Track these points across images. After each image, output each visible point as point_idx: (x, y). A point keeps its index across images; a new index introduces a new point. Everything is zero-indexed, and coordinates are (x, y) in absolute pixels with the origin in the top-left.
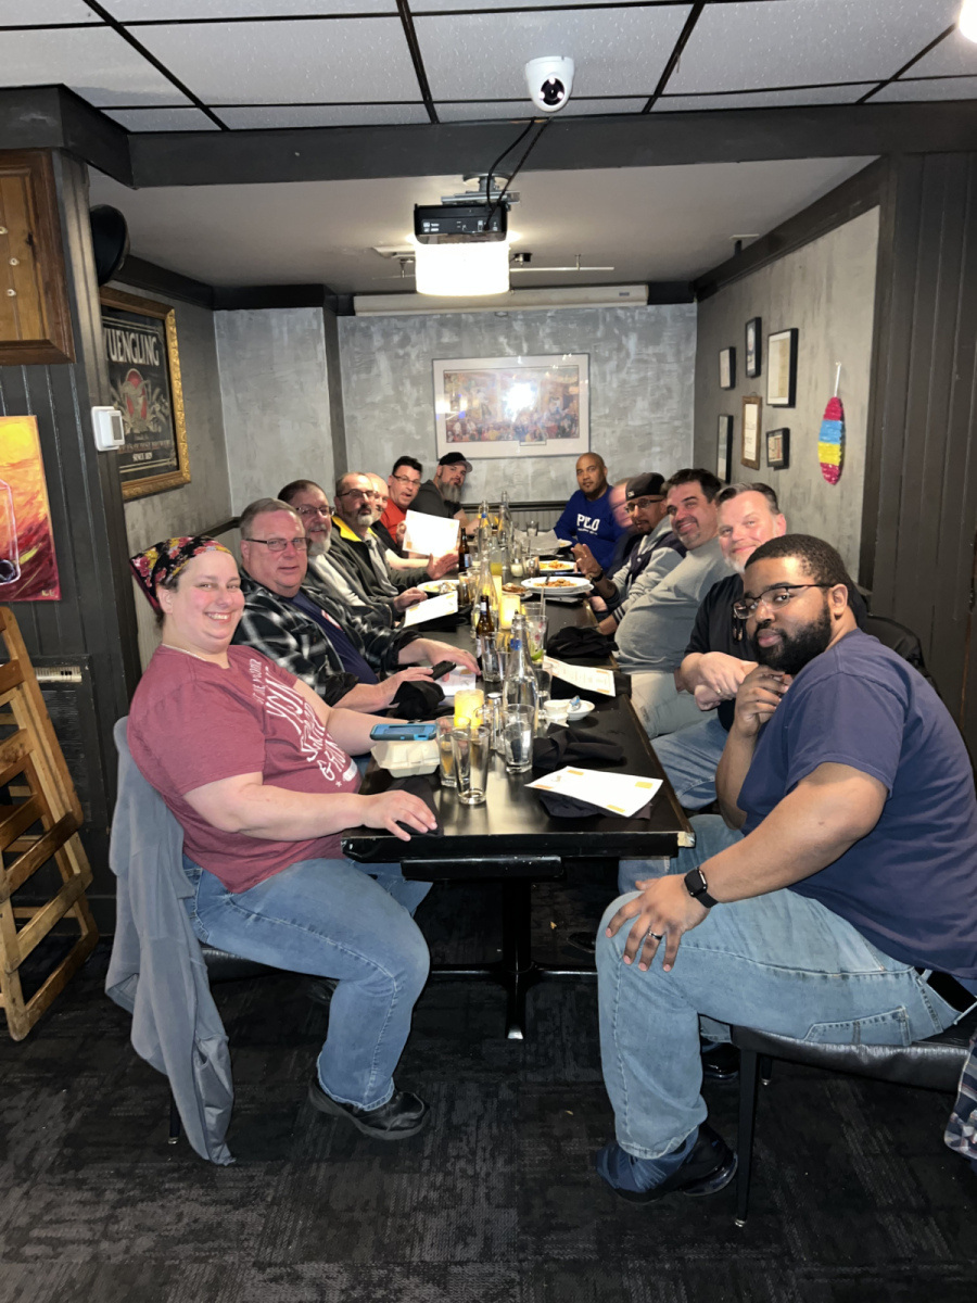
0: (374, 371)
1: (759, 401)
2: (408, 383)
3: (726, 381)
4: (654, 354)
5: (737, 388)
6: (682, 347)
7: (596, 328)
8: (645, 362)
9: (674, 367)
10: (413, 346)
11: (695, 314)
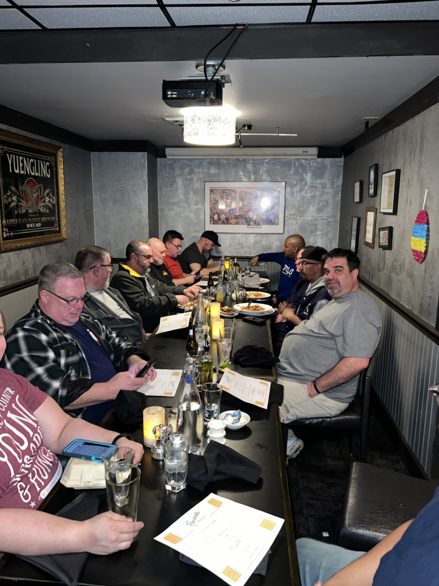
0: (175, 186)
1: (375, 210)
2: (191, 193)
3: (357, 199)
4: (320, 184)
5: (363, 203)
6: (335, 180)
7: (290, 169)
8: (316, 187)
9: (331, 190)
10: (195, 175)
11: (342, 164)
